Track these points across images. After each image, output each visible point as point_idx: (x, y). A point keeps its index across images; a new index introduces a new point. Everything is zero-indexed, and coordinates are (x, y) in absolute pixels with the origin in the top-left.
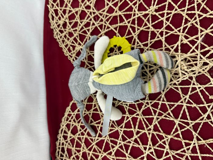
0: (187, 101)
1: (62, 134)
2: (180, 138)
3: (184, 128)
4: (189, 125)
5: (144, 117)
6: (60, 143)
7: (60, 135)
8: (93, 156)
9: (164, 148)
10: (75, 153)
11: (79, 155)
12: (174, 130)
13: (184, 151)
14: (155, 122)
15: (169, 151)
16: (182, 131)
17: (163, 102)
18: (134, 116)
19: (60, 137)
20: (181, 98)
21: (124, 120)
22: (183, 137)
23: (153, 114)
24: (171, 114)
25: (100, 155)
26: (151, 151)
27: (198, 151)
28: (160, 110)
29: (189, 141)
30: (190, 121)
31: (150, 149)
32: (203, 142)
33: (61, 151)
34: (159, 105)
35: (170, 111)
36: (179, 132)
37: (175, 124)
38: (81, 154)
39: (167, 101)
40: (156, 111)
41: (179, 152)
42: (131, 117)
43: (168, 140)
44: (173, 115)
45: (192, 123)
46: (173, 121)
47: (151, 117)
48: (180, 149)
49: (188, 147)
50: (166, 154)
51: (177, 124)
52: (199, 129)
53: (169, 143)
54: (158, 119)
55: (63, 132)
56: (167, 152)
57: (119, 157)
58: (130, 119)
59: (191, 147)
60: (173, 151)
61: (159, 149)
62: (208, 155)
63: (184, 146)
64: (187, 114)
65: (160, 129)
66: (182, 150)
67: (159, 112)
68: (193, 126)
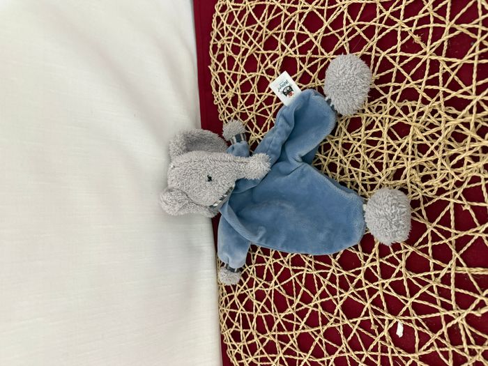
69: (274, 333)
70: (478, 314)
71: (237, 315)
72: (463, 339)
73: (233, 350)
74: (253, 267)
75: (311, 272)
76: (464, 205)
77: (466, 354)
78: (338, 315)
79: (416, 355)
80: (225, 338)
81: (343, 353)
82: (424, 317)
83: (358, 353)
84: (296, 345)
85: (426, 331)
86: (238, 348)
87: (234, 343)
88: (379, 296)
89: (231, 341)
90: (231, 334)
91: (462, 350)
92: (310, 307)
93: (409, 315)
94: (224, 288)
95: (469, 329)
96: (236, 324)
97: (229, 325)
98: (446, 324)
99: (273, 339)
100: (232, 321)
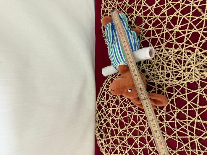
0: (201, 92)
1: (106, 84)
2: (186, 113)
3: (191, 108)
4: (196, 107)
5: (167, 92)
6: (103, 89)
7: (105, 84)
8: (122, 104)
9: (173, 115)
10: (111, 99)
11: (114, 101)
12: (184, 107)
13: (186, 122)
14: (174, 98)
15: (175, 118)
16: (189, 110)
17: (184, 87)
18: (161, 89)
19: (105, 85)
20: (198, 89)
21: (152, 89)
22: (188, 113)
23: (174, 92)
24: (187, 97)
25: (128, 105)
26: (163, 114)
27: (195, 125)
28: (180, 91)
29: (192, 117)
30: (198, 105)
31: (163, 113)
32: (201, 121)
33: (102, 94)
34: (181, 87)
35: (186, 94)
36: (187, 109)
37: (186, 103)
38: (115, 101)
39: (187, 87)
40: (177, 91)
41: (182, 121)
42: (158, 89)
43: (177, 111)
44: (188, 98)
45: (199, 107)
46: (186, 101)
47: (171, 93)
48: (183, 120)
49: (189, 121)
50: (172, 119)
51: (188, 104)
52: (202, 113)
53: (178, 114)
54: (176, 96)
55: (107, 83)
56: (173, 118)
57: (140, 110)
58: (157, 90)
59: (191, 121)
60: (178, 120)
61: (169, 115)
62: (200, 130)
63: (187, 119)
64: (198, 100)
65: (175, 103)
66: (185, 121)
67: (179, 92)
68: (198, 109)
69: (118, 136)
70: (204, 139)
71: (103, 128)
72: (196, 147)
73: (100, 141)
74: (111, 109)
75: (136, 114)
76: (204, 96)
77: (197, 153)
78: (146, 132)
79: (176, 151)
80: (97, 136)
81: (147, 147)
82: (181, 137)
83: (152, 148)
84: (127, 142)
85: (182, 143)
86: (102, 141)
87: (100, 139)
88: (164, 127)
89: (99, 138)
90: (100, 135)
91: (195, 151)
92: (134, 128)
93: (176, 136)
94: (98, 116)
95: (199, 144)
96: (102, 131)
97: (99, 131)
98: (190, 141)
99: (117, 138)
100: (100, 130)
